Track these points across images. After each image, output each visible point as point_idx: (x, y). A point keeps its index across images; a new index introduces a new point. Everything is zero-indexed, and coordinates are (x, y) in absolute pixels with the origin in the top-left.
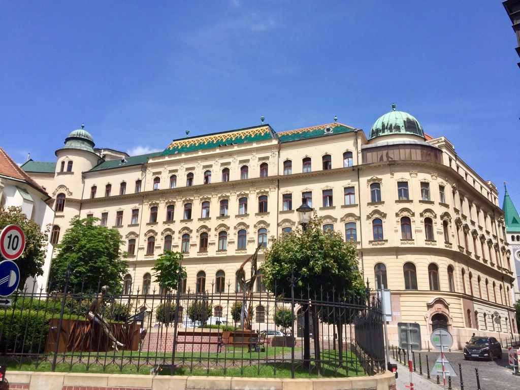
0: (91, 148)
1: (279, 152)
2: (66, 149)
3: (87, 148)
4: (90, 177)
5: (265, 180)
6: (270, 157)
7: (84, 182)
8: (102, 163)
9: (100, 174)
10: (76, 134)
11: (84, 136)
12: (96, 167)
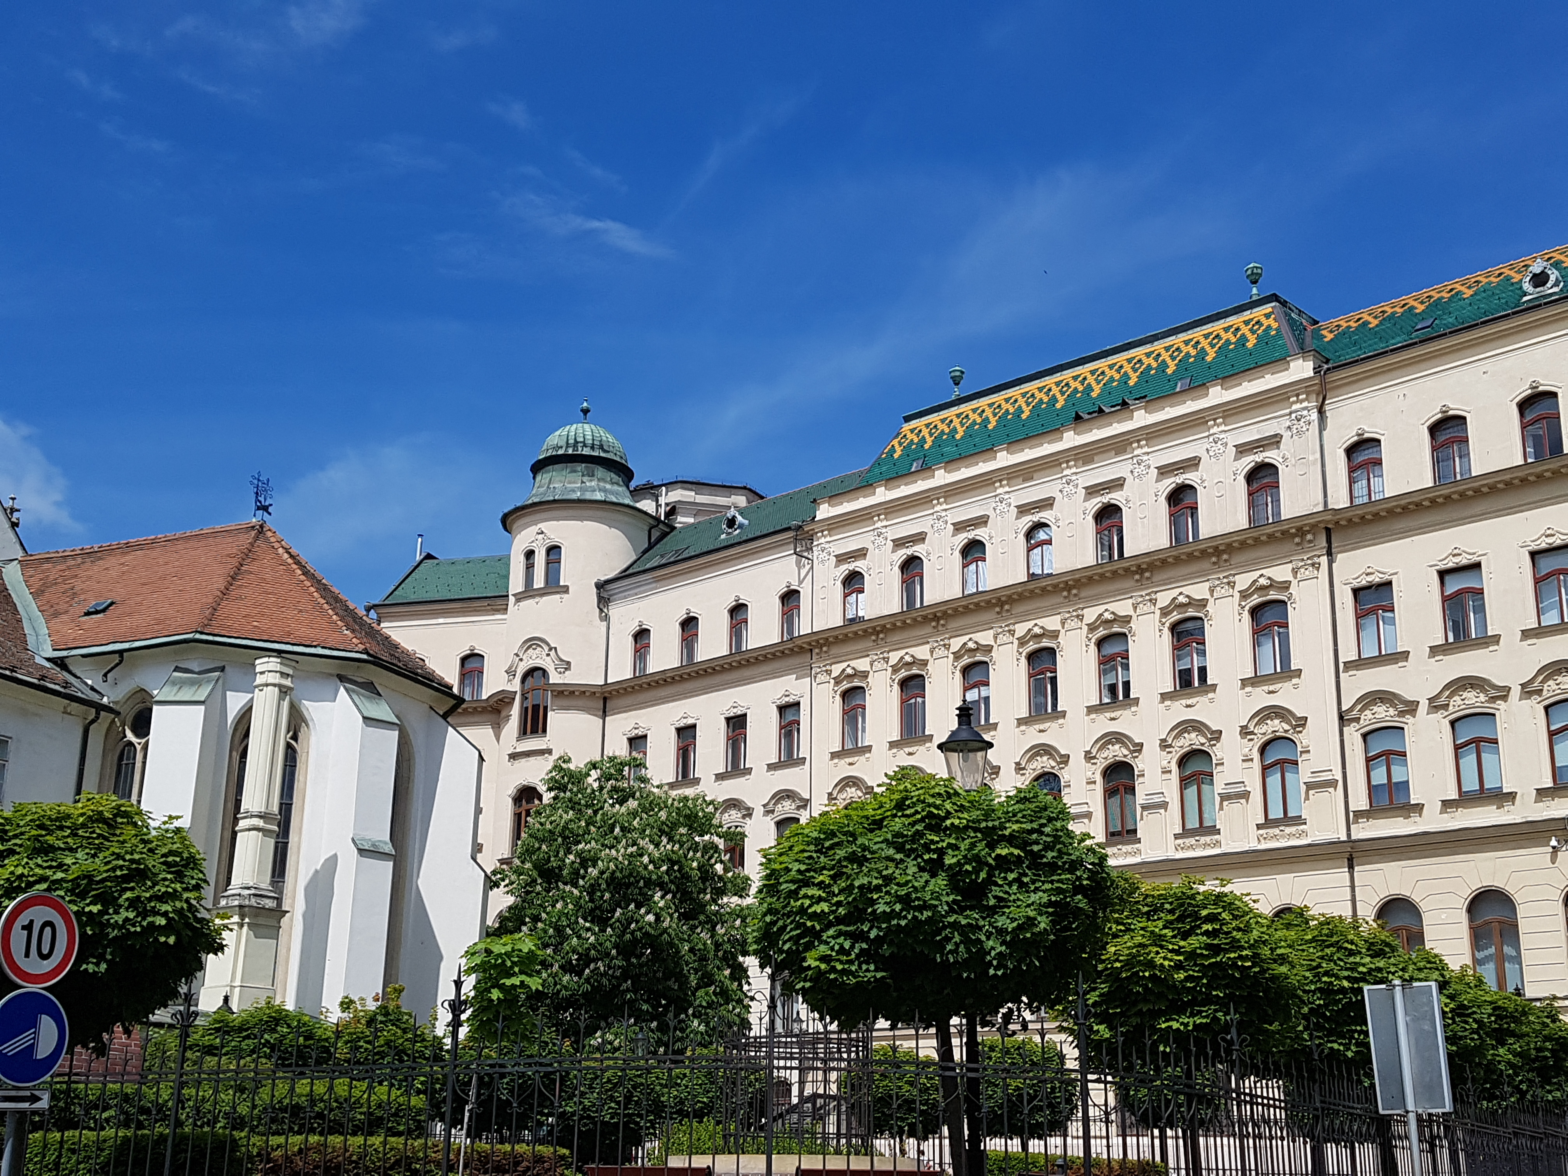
0: (622, 489)
1: (1321, 411)
2: (534, 504)
3: (605, 491)
4: (625, 595)
5: (1271, 536)
6: (1286, 435)
7: (606, 618)
8: (664, 535)
9: (658, 580)
10: (563, 443)
11: (592, 448)
12: (645, 552)
